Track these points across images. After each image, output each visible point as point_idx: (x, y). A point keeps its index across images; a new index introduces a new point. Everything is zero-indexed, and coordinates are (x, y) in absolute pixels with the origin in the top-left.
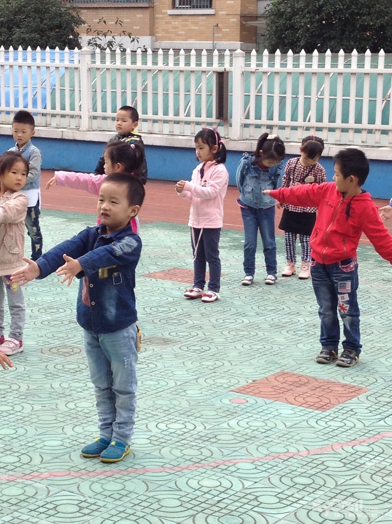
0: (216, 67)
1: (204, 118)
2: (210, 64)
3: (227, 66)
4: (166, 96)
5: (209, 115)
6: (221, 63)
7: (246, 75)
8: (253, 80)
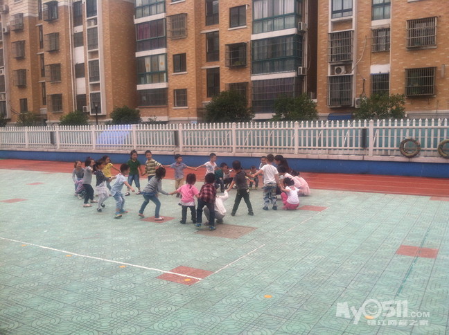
0: (174, 129)
1: (171, 145)
2: (172, 128)
6: (176, 128)
7: (183, 132)
8: (185, 133)
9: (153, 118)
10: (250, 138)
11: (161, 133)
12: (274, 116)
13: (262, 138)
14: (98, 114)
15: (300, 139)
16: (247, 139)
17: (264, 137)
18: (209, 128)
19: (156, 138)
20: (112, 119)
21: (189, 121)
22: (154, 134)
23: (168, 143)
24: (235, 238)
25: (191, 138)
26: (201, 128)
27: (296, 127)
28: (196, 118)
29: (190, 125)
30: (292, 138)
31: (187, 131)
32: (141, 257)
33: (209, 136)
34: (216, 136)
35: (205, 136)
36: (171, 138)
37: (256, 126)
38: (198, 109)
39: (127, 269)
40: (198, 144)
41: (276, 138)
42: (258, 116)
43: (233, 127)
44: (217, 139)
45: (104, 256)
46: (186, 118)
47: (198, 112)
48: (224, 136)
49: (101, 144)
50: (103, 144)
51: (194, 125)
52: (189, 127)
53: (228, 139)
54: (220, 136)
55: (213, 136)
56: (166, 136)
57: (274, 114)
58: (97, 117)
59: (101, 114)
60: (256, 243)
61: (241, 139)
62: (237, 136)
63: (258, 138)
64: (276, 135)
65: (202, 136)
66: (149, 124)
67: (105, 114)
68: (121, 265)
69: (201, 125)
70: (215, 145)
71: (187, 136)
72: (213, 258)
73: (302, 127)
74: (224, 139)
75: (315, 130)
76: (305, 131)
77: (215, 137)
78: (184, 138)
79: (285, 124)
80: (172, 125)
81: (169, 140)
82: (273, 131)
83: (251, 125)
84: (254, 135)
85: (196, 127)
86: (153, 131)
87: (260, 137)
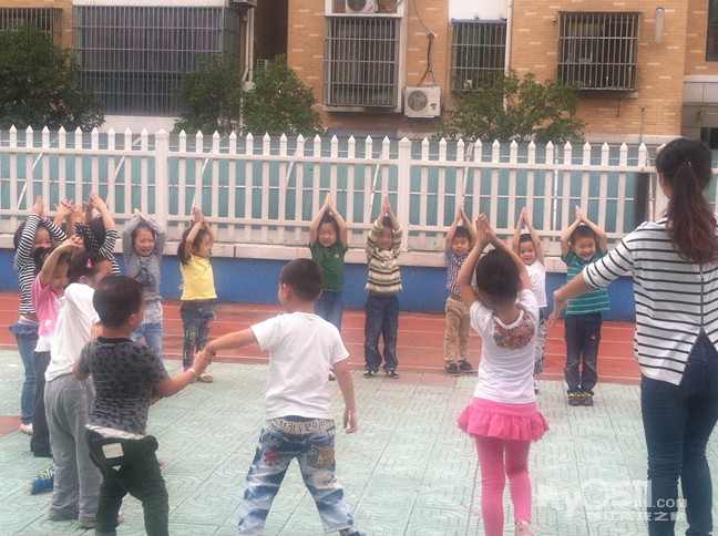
79: (343, 144)
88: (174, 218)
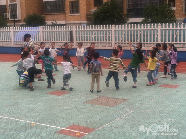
2: (68, 29)
3: (72, 30)
4: (59, 36)
5: (69, 41)
6: (71, 29)
7: (76, 31)
8: (78, 32)
9: (54, 22)
10: (125, 36)
11: (60, 32)
12: (143, 20)
13: (134, 36)
14: (15, 19)
15: (162, 37)
16: (123, 37)
17: (136, 35)
18: (95, 28)
19: (57, 36)
20: (25, 23)
21: (81, 24)
22: (56, 33)
23: (65, 40)
24: (113, 106)
25: (82, 36)
26: (89, 29)
27: (159, 28)
28: (86, 22)
29: (81, 27)
30: (156, 36)
31: (79, 31)
32: (46, 118)
33: (95, 34)
34: (100, 34)
35: (92, 35)
36: (67, 36)
37: (129, 27)
38: (87, 15)
39: (36, 127)
40: (87, 41)
41: (144, 36)
42: (131, 20)
43: (113, 28)
44: (101, 37)
45: (20, 118)
46: (79, 22)
47: (87, 18)
48: (106, 35)
49: (17, 41)
50: (19, 41)
51: (84, 27)
52: (80, 28)
53: (109, 37)
54: (103, 35)
55: (98, 34)
56: (64, 35)
57: (144, 19)
58: (14, 22)
59: (18, 19)
60: (127, 110)
61: (119, 36)
62: (116, 34)
63: (131, 36)
64: (144, 34)
65: (90, 35)
66: (52, 27)
67: (20, 19)
68: (32, 123)
69: (89, 27)
70: (99, 41)
71: (79, 34)
72: (96, 120)
73: (164, 28)
74: (106, 36)
75: (173, 30)
76: (165, 30)
77: (99, 36)
78: (77, 36)
79: (151, 25)
80: (68, 27)
81: (66, 38)
82: (142, 31)
83: (126, 27)
84: (128, 34)
85: (85, 28)
86: (54, 31)
87: (132, 35)
88: (116, 42)
